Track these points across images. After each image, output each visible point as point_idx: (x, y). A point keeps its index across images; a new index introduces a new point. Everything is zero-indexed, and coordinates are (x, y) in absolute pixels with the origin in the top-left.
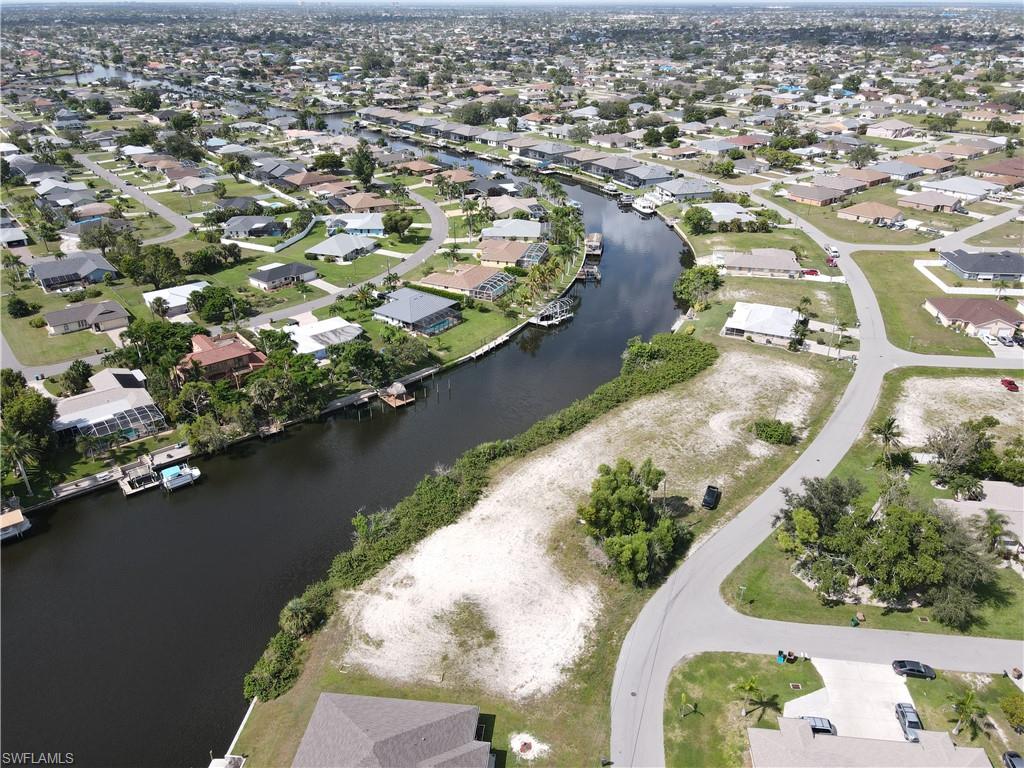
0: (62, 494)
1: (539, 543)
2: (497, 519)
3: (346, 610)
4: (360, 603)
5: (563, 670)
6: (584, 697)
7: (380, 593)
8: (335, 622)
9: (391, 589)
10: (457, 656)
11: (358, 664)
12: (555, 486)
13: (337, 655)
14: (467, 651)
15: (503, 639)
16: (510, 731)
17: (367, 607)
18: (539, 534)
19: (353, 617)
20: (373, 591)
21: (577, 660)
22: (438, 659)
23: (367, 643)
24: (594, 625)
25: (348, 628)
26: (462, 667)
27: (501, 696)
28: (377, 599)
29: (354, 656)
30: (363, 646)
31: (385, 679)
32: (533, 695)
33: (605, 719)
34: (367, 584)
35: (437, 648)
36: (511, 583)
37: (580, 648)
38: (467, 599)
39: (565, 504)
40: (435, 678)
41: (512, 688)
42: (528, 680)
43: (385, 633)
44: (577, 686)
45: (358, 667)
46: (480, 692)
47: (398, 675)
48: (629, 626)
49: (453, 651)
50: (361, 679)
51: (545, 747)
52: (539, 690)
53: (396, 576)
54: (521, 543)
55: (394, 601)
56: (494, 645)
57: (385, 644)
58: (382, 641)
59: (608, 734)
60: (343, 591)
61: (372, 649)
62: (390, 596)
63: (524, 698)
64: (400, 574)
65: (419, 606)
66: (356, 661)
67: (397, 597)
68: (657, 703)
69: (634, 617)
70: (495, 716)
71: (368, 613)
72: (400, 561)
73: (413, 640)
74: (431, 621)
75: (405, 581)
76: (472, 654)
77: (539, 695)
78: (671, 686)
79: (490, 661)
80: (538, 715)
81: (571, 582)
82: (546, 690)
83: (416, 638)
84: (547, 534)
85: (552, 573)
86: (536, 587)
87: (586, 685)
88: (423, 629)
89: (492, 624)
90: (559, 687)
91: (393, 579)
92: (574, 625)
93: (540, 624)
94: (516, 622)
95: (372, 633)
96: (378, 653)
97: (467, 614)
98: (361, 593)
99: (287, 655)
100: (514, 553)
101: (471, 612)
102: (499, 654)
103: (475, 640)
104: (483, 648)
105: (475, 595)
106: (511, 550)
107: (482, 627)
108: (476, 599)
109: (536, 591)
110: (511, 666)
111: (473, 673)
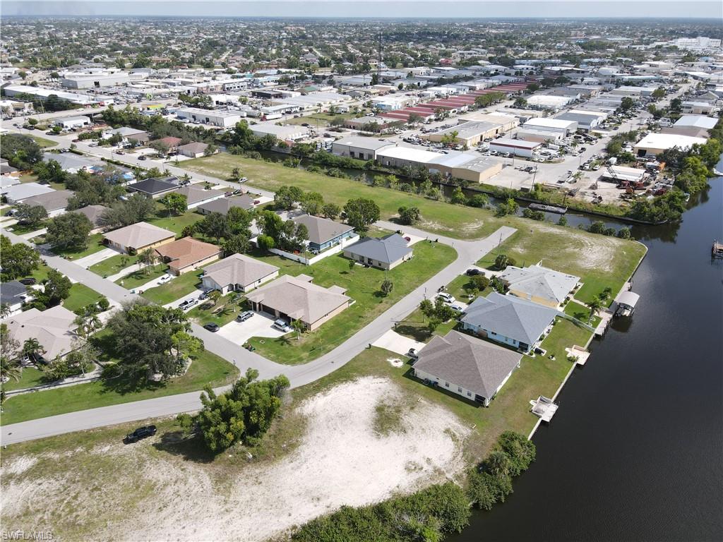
1: (298, 454)
2: (308, 492)
3: (463, 467)
4: (450, 467)
6: (356, 370)
7: (435, 467)
8: (471, 461)
9: (426, 467)
10: (405, 407)
11: (464, 425)
12: (228, 506)
13: (475, 437)
14: (398, 407)
15: (374, 405)
16: (400, 369)
17: (447, 460)
18: (292, 462)
19: (459, 458)
20: (438, 472)
22: (416, 409)
23: (454, 435)
25: (464, 451)
26: (406, 400)
27: (394, 382)
28: (439, 464)
29: (464, 431)
30: (458, 435)
31: (451, 410)
33: (354, 360)
34: (441, 482)
35: (414, 415)
36: (343, 434)
38: (378, 435)
39: (243, 481)
40: (423, 401)
41: (386, 383)
42: (376, 383)
43: (441, 437)
44: (355, 373)
45: (464, 423)
46: (403, 387)
47: (442, 410)
48: (300, 387)
49: (406, 410)
50: (464, 416)
51: (388, 360)
52: (374, 378)
53: (417, 476)
54: (310, 461)
55: (427, 456)
56: (381, 404)
57: (443, 430)
58: (445, 432)
59: (358, 356)
60: (461, 487)
61: (452, 430)
62: (429, 461)
63: (384, 378)
64: (414, 476)
65: (412, 445)
66: (465, 427)
67: (424, 458)
68: (325, 358)
70: (403, 376)
71: (448, 456)
72: (408, 490)
73: (426, 424)
74: (409, 432)
75: (413, 468)
76: (397, 404)
77: (376, 376)
78: (313, 359)
79: (388, 397)
81: (306, 419)
82: (371, 377)
83: (423, 425)
84: (286, 459)
85: (312, 429)
86: (330, 424)
87: (350, 373)
88: (417, 429)
89: (375, 415)
90: (363, 376)
91: (421, 474)
92: (329, 397)
93: (347, 404)
94: (359, 410)
95: (449, 440)
96: (449, 426)
97: (385, 426)
98: (450, 476)
100: (322, 455)
101: (382, 427)
102: (382, 399)
103: (390, 410)
104: (388, 405)
105: (372, 436)
106: (322, 458)
107: (381, 415)
108: (373, 432)
109: (332, 422)
110: (380, 392)
111: (402, 396)
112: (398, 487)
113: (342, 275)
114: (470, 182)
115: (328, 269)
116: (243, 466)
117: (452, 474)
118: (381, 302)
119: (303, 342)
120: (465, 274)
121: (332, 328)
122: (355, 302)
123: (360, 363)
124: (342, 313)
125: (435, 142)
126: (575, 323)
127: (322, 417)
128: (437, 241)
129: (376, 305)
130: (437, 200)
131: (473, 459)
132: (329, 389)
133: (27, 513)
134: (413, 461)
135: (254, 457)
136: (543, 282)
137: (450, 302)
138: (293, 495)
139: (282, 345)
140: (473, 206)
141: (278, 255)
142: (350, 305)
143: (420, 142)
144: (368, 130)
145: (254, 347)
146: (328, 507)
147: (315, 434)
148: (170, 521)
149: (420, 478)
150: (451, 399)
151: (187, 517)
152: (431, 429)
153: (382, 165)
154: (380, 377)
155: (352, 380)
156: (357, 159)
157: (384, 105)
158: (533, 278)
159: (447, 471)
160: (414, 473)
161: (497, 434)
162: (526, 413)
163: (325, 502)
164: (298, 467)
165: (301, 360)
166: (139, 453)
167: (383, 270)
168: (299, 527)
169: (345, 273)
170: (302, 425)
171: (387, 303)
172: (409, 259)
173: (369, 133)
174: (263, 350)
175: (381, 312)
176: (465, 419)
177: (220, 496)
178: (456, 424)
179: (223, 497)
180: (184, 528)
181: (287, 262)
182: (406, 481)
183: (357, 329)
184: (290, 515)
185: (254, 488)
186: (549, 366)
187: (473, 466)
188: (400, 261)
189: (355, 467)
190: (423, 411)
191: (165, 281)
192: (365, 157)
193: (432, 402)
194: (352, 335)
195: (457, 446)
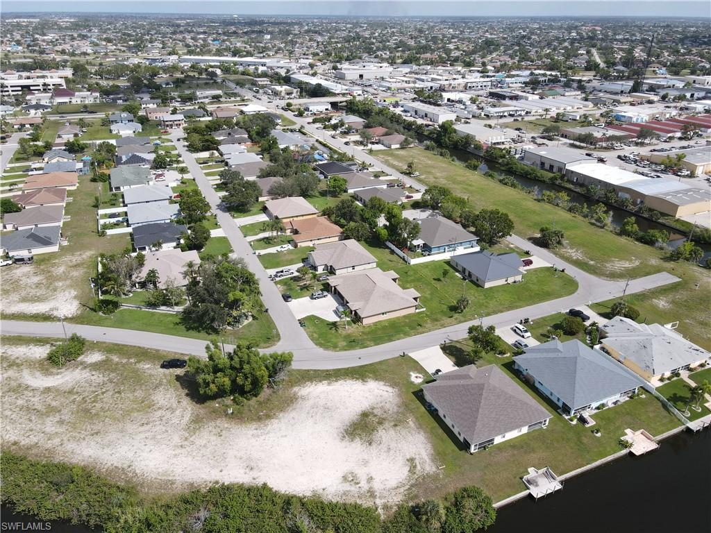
1: (266, 425)
2: (249, 459)
3: (399, 500)
4: (386, 494)
5: (365, 381)
6: (374, 372)
7: (371, 488)
8: (412, 499)
9: (363, 483)
10: (390, 421)
11: (433, 461)
12: (186, 443)
13: (435, 478)
14: (384, 419)
15: (363, 409)
16: (415, 385)
17: (388, 487)
18: (257, 429)
19: (402, 490)
20: (371, 493)
21: (355, 379)
22: (398, 428)
23: (415, 467)
24: (325, 381)
25: (412, 486)
26: (396, 416)
27: (399, 396)
28: (377, 486)
29: (428, 466)
30: (419, 467)
31: (432, 443)
33: (380, 363)
34: (366, 503)
35: (392, 432)
36: (316, 423)
37: (345, 381)
38: (344, 437)
39: (210, 428)
40: (411, 423)
41: (391, 394)
42: (381, 390)
43: (401, 461)
44: (370, 375)
45: (434, 460)
46: (403, 402)
47: (423, 438)
48: (315, 370)
49: (387, 425)
50: (440, 453)
51: (411, 373)
52: (384, 385)
54: (271, 435)
55: (373, 474)
56: (370, 411)
57: (408, 458)
58: (408, 460)
59: (387, 360)
60: (382, 517)
61: (417, 462)
62: (370, 479)
63: (393, 388)
64: (347, 487)
65: (367, 458)
66: (432, 464)
67: (368, 475)
68: (358, 352)
69: (308, 371)
70: (412, 392)
71: (393, 483)
72: (330, 497)
73: (396, 445)
74: (374, 445)
75: (350, 479)
76: (384, 416)
77: (387, 384)
78: (346, 350)
79: (382, 407)
81: (297, 399)
82: (382, 383)
83: (393, 445)
84: (254, 425)
85: (294, 409)
86: (312, 411)
88: (384, 447)
89: (356, 418)
90: (376, 380)
91: (354, 489)
92: (331, 388)
94: (347, 408)
95: (406, 470)
96: (417, 457)
97: (357, 431)
98: (379, 502)
100: (284, 434)
101: (355, 430)
102: (375, 406)
103: (374, 419)
104: (376, 413)
105: (338, 435)
106: (282, 436)
107: (361, 421)
108: (341, 432)
109: (315, 410)
110: (379, 399)
111: (395, 410)
112: (324, 490)
113: (433, 282)
114: (663, 214)
115: (425, 272)
116: (219, 417)
117: (383, 501)
118: (452, 317)
119: (349, 332)
120: (566, 313)
121: (384, 328)
122: (425, 309)
123: (384, 367)
124: (404, 316)
125: (656, 164)
126: (664, 406)
127: (311, 402)
128: (563, 271)
129: (444, 318)
130: (602, 227)
131: (416, 496)
132: (336, 381)
133: (71, 392)
134: (356, 472)
135: (233, 413)
136: (647, 345)
137: (523, 337)
138: (235, 457)
139: (330, 329)
140: (642, 242)
141: (390, 248)
142: (417, 311)
143: (635, 161)
144: (583, 142)
145: (307, 324)
146: (254, 479)
147: (293, 414)
148: (142, 436)
149: (350, 491)
150: (440, 431)
151: (154, 438)
152: (397, 451)
153: (568, 181)
154: (390, 386)
155: (362, 380)
156: (546, 170)
157: (624, 116)
158: (637, 338)
159: (379, 497)
160: (348, 484)
161: (461, 485)
162: (515, 477)
163: (255, 474)
164: (258, 436)
165: (335, 347)
166: (163, 377)
167: (478, 286)
168: (221, 482)
169: (439, 280)
170: (290, 401)
171: (456, 319)
172: (515, 282)
173: (582, 144)
174: (311, 329)
175: (443, 326)
176: (438, 456)
177: (186, 433)
178: (426, 457)
179: (187, 435)
180: (146, 445)
181: (394, 257)
182: (335, 487)
183: (407, 335)
184: (221, 471)
185: (213, 438)
186: (585, 440)
187: (411, 504)
188: (502, 282)
189: (301, 456)
190: (404, 432)
191: (283, 250)
192: (554, 170)
193: (420, 426)
194: (398, 339)
195: (409, 479)
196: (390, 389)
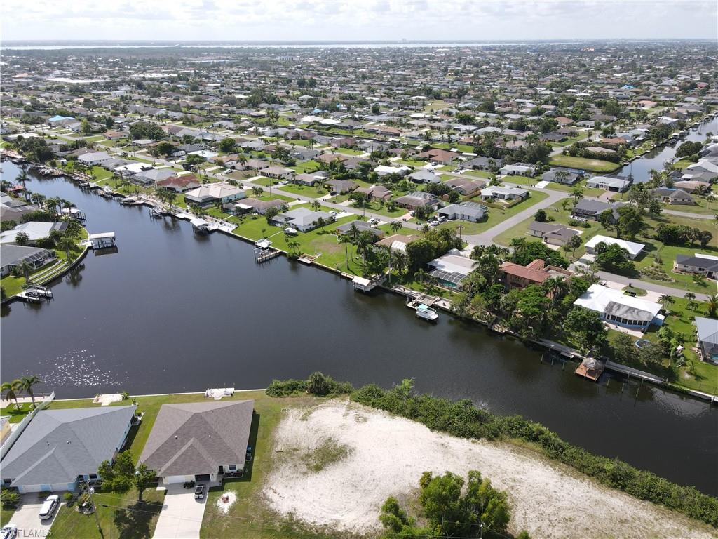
0: (397, 289)
2: (446, 453)
3: (332, 401)
4: (339, 405)
5: (291, 515)
7: (348, 410)
8: (321, 400)
9: (352, 414)
10: (298, 455)
11: (288, 415)
13: (295, 406)
14: (302, 459)
15: (316, 475)
16: (238, 490)
17: (334, 409)
19: (326, 405)
20: (349, 408)
21: (301, 522)
22: (295, 447)
23: (305, 415)
24: (339, 530)
25: (317, 405)
26: (289, 459)
27: (266, 482)
28: (343, 411)
29: (294, 412)
30: (302, 414)
31: (277, 428)
32: (268, 499)
34: (355, 404)
35: (303, 445)
36: (373, 471)
37: (314, 523)
38: (350, 451)
40: (279, 448)
41: (273, 487)
42: (281, 495)
43: (314, 420)
44: (277, 524)
45: (286, 415)
46: (269, 471)
47: (280, 432)
49: (302, 453)
50: (276, 419)
51: (226, 511)
52: (272, 502)
55: (342, 418)
56: (309, 472)
57: (305, 422)
58: (307, 420)
60: (349, 397)
61: (300, 417)
62: (345, 415)
63: (264, 494)
64: (366, 415)
65: (339, 429)
66: (290, 414)
67: (346, 418)
70: (250, 481)
71: (329, 409)
72: (382, 413)
74: (327, 437)
75: (361, 418)
76: (300, 462)
77: (267, 502)
79: (295, 472)
80: (253, 504)
82: (273, 506)
83: (310, 434)
86: (373, 486)
87: (279, 530)
88: (320, 434)
89: (329, 467)
90: (275, 513)
92: (338, 516)
93: (334, 494)
94: (333, 480)
95: (313, 415)
96: (297, 420)
97: (336, 453)
98: (347, 403)
99: (293, 388)
100: (408, 468)
101: (338, 454)
102: (302, 475)
103: (312, 461)
104: (306, 467)
105: (355, 454)
106: (410, 466)
107: (325, 463)
108: (351, 455)
109: (367, 488)
110: (291, 483)
111: (284, 465)
112: (385, 417)
117: (343, 403)
127: (369, 499)
131: (318, 400)
134: (354, 421)
146: (441, 437)
150: (260, 434)
152: (310, 428)
155: (292, 518)
160: (364, 416)
161: (280, 399)
163: (441, 441)
168: (470, 441)
176: (278, 417)
177: (515, 495)
178: (291, 418)
179: (512, 492)
180: (555, 492)
182: (375, 416)
187: (324, 398)
190: (292, 442)
193: (274, 443)
195: (315, 409)
196: (270, 494)
